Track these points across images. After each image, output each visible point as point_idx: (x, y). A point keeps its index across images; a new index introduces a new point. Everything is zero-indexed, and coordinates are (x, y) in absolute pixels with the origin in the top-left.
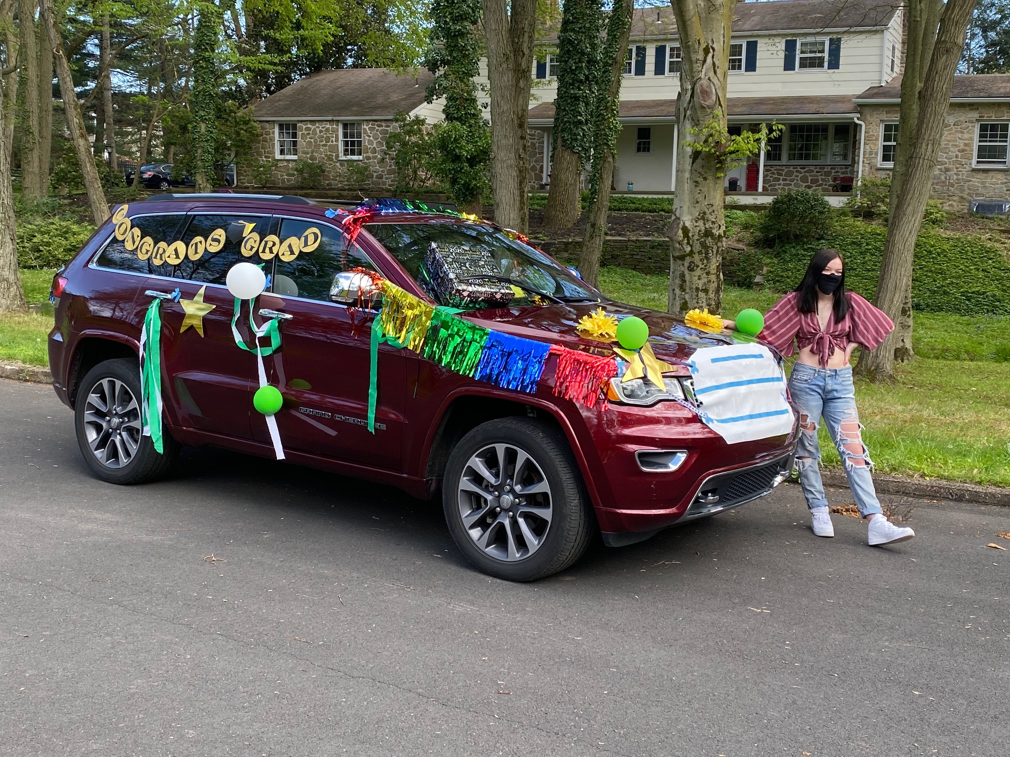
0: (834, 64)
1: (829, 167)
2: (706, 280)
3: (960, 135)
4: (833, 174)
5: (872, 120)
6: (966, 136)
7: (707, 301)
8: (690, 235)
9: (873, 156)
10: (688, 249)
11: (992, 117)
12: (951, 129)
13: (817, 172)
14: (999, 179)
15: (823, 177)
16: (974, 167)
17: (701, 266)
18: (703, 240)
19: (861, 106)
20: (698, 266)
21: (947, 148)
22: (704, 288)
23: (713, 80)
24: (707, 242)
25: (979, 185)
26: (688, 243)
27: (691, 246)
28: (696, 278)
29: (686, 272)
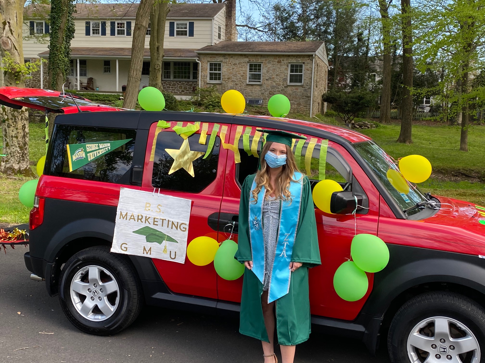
0: (191, 34)
1: (191, 82)
2: (16, 132)
3: (241, 69)
4: (193, 85)
5: (204, 61)
6: (244, 69)
7: (17, 142)
8: (6, 110)
9: (205, 77)
10: (6, 117)
11: (254, 61)
12: (237, 66)
13: (186, 84)
14: (258, 89)
15: (189, 87)
16: (247, 83)
17: (13, 125)
18: (12, 113)
19: (199, 54)
20: (11, 125)
21: (236, 75)
22: (15, 136)
23: (11, 38)
24: (15, 114)
25: (250, 91)
26: (6, 114)
27: (7, 116)
28: (11, 131)
29: (7, 128)
